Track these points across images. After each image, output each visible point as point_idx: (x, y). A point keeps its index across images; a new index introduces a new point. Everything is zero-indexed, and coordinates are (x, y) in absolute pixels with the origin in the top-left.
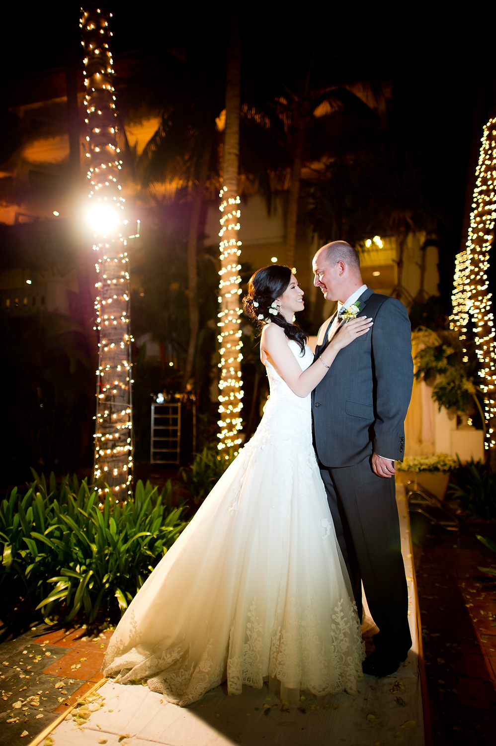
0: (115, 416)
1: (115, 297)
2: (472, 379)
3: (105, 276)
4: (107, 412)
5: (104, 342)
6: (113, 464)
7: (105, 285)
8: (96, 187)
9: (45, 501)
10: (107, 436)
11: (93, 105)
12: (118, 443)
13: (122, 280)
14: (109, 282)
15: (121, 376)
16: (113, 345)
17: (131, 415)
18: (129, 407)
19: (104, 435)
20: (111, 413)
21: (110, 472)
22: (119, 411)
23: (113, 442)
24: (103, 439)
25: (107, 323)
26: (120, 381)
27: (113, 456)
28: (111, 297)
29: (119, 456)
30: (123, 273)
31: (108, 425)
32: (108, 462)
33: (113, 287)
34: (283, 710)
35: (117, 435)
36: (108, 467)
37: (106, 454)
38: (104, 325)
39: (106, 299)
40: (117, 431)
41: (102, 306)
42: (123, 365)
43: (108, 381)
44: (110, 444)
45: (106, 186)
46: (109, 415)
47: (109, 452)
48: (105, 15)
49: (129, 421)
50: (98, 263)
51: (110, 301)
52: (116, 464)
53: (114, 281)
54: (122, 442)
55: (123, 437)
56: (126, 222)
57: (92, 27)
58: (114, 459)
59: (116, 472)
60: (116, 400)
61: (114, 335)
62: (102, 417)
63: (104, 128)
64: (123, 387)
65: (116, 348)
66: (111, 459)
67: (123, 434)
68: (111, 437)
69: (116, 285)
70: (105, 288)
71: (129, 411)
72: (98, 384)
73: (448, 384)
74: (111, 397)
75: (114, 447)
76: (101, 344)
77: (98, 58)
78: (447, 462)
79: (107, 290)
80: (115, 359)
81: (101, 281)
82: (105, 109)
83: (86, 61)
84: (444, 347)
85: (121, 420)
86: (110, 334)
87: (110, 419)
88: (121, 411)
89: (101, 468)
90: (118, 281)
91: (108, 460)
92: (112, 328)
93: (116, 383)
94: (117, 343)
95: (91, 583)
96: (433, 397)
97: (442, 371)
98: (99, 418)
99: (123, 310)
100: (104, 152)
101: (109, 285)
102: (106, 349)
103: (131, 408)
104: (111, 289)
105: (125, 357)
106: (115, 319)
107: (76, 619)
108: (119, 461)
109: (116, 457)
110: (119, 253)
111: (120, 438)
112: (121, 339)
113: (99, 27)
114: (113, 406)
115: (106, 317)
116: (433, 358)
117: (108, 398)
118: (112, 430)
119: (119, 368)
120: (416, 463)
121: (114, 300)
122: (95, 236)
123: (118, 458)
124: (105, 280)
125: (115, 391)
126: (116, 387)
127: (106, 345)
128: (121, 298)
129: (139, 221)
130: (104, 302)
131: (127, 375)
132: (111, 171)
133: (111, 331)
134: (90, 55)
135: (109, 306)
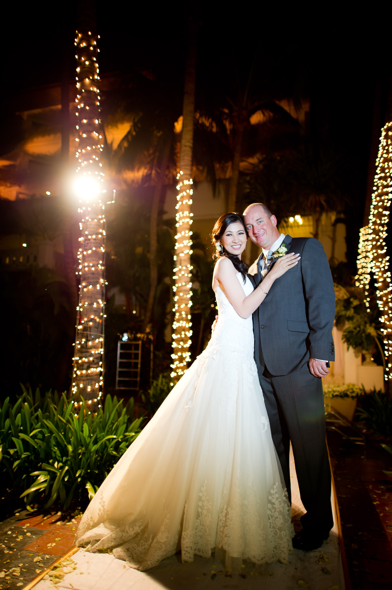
0: (90, 343)
1: (94, 249)
2: (373, 325)
3: (86, 233)
4: (84, 340)
5: (84, 284)
6: (87, 382)
7: (87, 239)
8: (83, 164)
9: (31, 410)
10: (84, 359)
11: (82, 102)
12: (92, 365)
13: (100, 236)
14: (90, 237)
15: (96, 312)
16: (91, 287)
17: (103, 343)
18: (102, 336)
19: (81, 358)
20: (87, 341)
21: (85, 388)
22: (94, 339)
23: (88, 364)
24: (80, 361)
25: (86, 269)
26: (95, 315)
27: (87, 375)
28: (91, 249)
29: (92, 376)
30: (101, 231)
31: (85, 351)
32: (83, 380)
33: (92, 241)
34: (227, 576)
35: (91, 359)
36: (84, 384)
37: (82, 374)
38: (85, 270)
39: (87, 250)
40: (91, 355)
41: (83, 255)
42: (98, 303)
43: (86, 315)
44: (86, 366)
45: (90, 163)
46: (86, 342)
47: (84, 372)
48: (94, 37)
49: (101, 348)
50: (82, 222)
51: (90, 252)
52: (90, 382)
53: (94, 237)
54: (95, 364)
55: (96, 361)
56: (105, 191)
57: (84, 45)
58: (88, 378)
59: (89, 389)
60: (92, 330)
61: (92, 279)
62: (80, 344)
63: (90, 119)
64: (98, 320)
65: (93, 289)
66: (86, 378)
67: (97, 358)
68: (86, 360)
69: (95, 239)
70: (87, 242)
71: (102, 340)
72: (78, 317)
73: (355, 328)
74: (87, 328)
75: (88, 368)
76: (82, 285)
77: (87, 67)
78: (355, 390)
79: (88, 243)
80: (92, 298)
81: (83, 236)
82: (92, 105)
83: (78, 70)
84: (352, 300)
85: (95, 347)
86: (88, 277)
87: (86, 345)
88: (95, 339)
89: (78, 385)
90: (96, 237)
91: (84, 378)
92: (91, 273)
93: (92, 317)
94: (94, 285)
95: (66, 476)
96: (342, 339)
97: (350, 319)
98: (77, 345)
99: (99, 259)
100: (90, 138)
101: (89, 240)
102: (85, 290)
103: (103, 337)
104: (91, 243)
105: (100, 296)
106: (93, 266)
107: (53, 507)
108: (92, 380)
109: (90, 376)
110: (98, 215)
111: (93, 361)
112: (98, 282)
113: (89, 45)
114: (89, 335)
115: (86, 264)
116: (343, 308)
117: (85, 329)
118: (88, 354)
119: (95, 305)
120: (330, 390)
121: (93, 251)
122: (80, 201)
123: (92, 377)
124: (87, 236)
125: (91, 323)
126: (92, 320)
127: (85, 287)
128: (99, 250)
129: (115, 191)
130: (85, 253)
131: (101, 311)
132: (94, 152)
133: (90, 275)
134: (82, 65)
135: (89, 256)
